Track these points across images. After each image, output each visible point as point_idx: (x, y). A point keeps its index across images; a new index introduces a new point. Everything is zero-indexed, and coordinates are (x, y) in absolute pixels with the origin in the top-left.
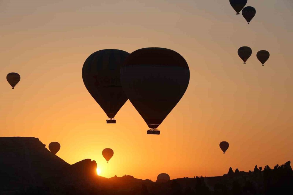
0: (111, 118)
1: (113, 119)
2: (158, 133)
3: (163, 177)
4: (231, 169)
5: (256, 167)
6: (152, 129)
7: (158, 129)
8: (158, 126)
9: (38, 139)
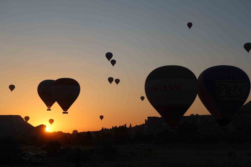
0: (49, 108)
1: (50, 109)
2: (67, 113)
3: (75, 132)
4: (103, 128)
5: (113, 127)
6: (64, 112)
7: (67, 111)
8: (67, 110)
9: (20, 116)
